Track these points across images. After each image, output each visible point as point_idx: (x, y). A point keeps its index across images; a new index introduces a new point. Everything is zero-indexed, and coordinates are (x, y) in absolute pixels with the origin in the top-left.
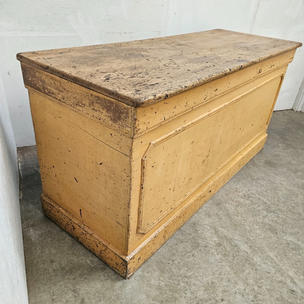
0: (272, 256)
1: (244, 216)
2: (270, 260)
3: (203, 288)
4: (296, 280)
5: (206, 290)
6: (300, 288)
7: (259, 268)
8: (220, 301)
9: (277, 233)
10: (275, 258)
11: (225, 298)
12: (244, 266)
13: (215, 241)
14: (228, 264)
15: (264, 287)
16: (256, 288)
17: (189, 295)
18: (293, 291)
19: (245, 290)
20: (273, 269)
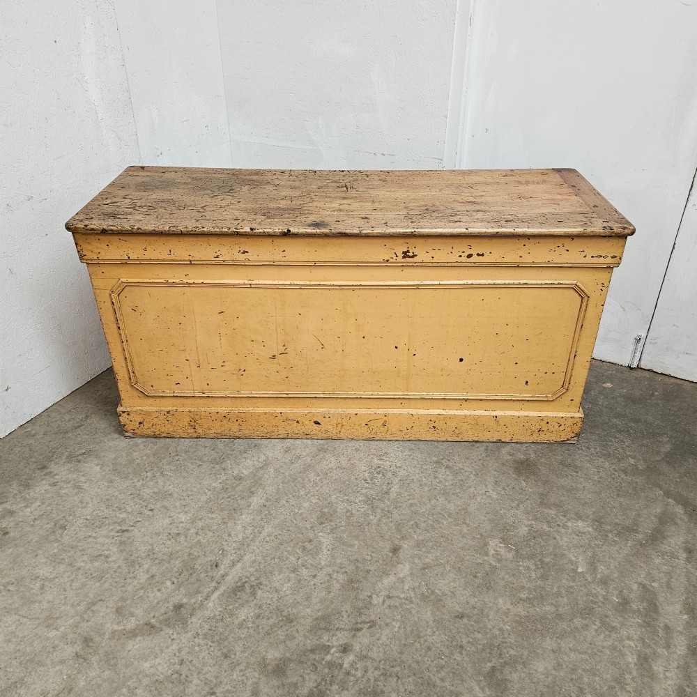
0: (266, 530)
1: (325, 482)
2: (256, 531)
3: (156, 490)
4: (239, 565)
5: (156, 493)
6: (228, 571)
7: (230, 524)
8: (149, 508)
9: (322, 523)
10: (264, 533)
11: (155, 511)
12: (222, 510)
13: (243, 473)
14: (212, 496)
15: (200, 538)
16: (192, 531)
17: (139, 484)
18: (216, 566)
19: (182, 522)
20: (241, 538)
